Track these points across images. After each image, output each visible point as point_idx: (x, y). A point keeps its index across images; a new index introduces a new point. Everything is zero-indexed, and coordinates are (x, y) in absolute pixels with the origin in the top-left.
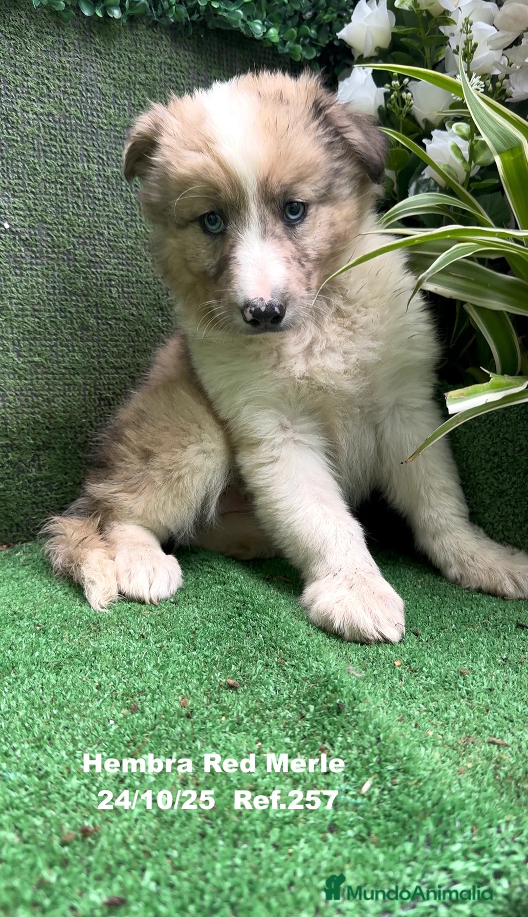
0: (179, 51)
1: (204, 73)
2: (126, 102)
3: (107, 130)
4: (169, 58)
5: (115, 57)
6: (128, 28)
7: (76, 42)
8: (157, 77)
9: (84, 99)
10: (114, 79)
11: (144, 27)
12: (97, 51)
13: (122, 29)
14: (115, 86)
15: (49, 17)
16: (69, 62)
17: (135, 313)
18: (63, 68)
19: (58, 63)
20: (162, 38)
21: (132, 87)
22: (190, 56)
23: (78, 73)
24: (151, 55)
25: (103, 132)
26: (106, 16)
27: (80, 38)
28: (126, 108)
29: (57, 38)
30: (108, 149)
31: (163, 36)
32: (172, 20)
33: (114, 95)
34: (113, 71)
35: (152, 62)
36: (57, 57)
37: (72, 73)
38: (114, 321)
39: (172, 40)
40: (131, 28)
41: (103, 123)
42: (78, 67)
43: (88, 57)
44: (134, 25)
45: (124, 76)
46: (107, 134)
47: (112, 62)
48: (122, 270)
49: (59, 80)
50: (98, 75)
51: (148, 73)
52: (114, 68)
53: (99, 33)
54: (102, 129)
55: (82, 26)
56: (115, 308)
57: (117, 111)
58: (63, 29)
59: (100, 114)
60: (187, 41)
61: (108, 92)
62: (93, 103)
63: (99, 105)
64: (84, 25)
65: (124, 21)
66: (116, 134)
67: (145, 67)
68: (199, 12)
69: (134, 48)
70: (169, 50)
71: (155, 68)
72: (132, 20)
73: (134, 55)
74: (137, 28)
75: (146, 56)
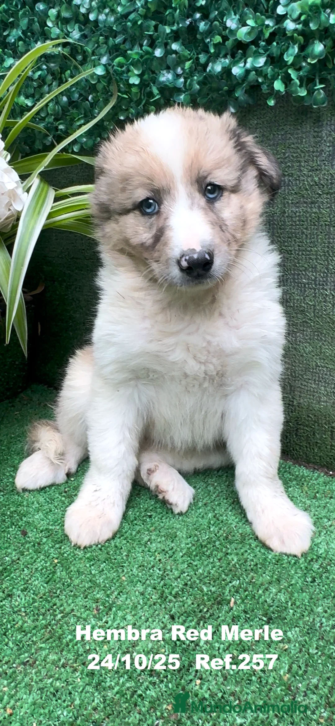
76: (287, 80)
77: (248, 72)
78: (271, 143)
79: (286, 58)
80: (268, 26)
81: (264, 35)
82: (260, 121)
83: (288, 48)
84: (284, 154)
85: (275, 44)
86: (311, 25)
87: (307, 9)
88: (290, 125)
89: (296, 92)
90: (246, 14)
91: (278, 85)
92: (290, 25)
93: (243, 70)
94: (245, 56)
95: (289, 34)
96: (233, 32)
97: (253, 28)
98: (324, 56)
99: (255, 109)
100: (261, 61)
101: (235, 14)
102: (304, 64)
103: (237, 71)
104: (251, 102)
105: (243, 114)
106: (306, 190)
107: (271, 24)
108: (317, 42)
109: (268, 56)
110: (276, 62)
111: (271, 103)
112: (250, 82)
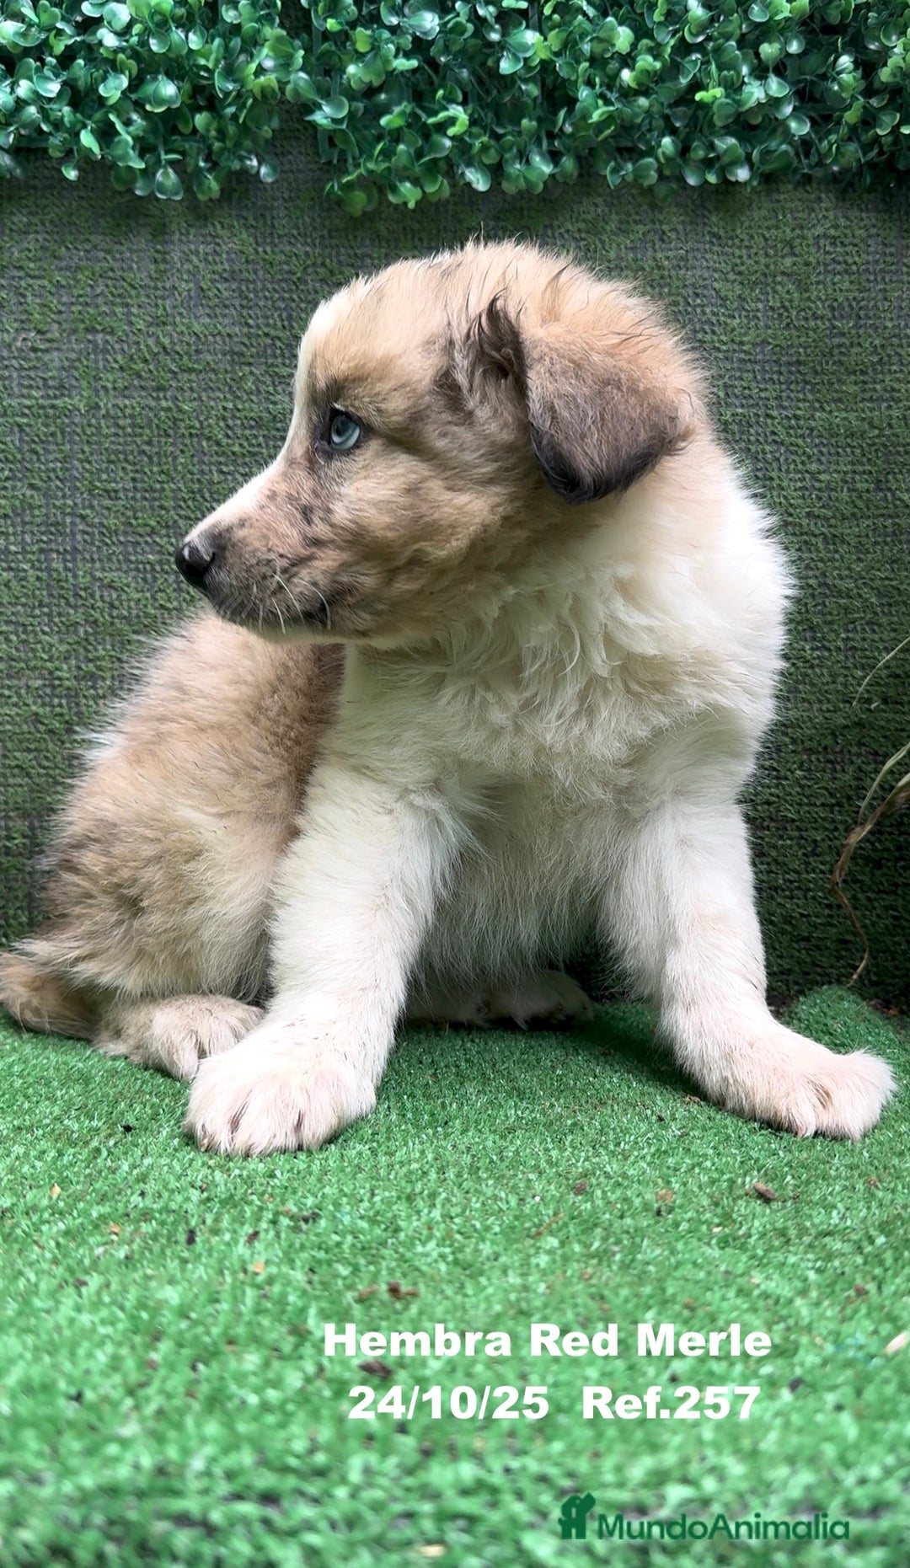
0: (849, 213)
1: (894, 242)
2: (760, 306)
3: (728, 351)
4: (832, 226)
5: (742, 240)
6: (763, 194)
7: (680, 227)
8: (811, 259)
9: (689, 309)
10: (740, 273)
11: (790, 187)
12: (714, 235)
13: (754, 197)
14: (742, 283)
15: (640, 199)
16: (667, 258)
18: (659, 268)
19: (650, 262)
20: (820, 198)
21: (770, 280)
22: (869, 218)
23: (682, 272)
24: (802, 228)
25: (720, 355)
26: (726, 182)
27: (688, 220)
28: (759, 314)
29: (649, 226)
30: (726, 380)
31: (823, 196)
32: (835, 168)
33: (739, 297)
34: (738, 261)
35: (804, 238)
36: (650, 253)
37: (673, 273)
39: (837, 198)
40: (769, 192)
41: (720, 341)
42: (682, 264)
43: (699, 246)
44: (774, 186)
45: (756, 267)
46: (727, 359)
47: (739, 248)
49: (652, 286)
50: (715, 270)
51: (795, 255)
52: (740, 257)
53: (717, 209)
54: (718, 350)
55: (689, 204)
57: (745, 321)
58: (660, 212)
59: (716, 329)
60: (865, 196)
61: (730, 294)
62: (704, 313)
63: (714, 314)
64: (693, 201)
65: (755, 183)
66: (742, 356)
67: (792, 247)
68: (881, 147)
69: (772, 222)
70: (831, 214)
71: (808, 246)
72: (768, 180)
73: (773, 231)
74: (778, 191)
75: (793, 230)
76: (106, 134)
77: (20, 104)
78: (63, 264)
79: (103, 91)
80: (60, 32)
81: (53, 47)
82: (35, 220)
83: (106, 77)
85: (77, 63)
86: (153, 44)
87: (145, 14)
88: (104, 234)
89: (125, 157)
91: (89, 140)
92: (109, 40)
93: (8, 100)
94: (13, 75)
95: (108, 54)
98: (178, 104)
99: (24, 194)
100: (53, 88)
106: (146, 361)
107: (69, 31)
108: (164, 78)
109: (64, 84)
110: (81, 98)
111: (72, 174)
112: (24, 126)
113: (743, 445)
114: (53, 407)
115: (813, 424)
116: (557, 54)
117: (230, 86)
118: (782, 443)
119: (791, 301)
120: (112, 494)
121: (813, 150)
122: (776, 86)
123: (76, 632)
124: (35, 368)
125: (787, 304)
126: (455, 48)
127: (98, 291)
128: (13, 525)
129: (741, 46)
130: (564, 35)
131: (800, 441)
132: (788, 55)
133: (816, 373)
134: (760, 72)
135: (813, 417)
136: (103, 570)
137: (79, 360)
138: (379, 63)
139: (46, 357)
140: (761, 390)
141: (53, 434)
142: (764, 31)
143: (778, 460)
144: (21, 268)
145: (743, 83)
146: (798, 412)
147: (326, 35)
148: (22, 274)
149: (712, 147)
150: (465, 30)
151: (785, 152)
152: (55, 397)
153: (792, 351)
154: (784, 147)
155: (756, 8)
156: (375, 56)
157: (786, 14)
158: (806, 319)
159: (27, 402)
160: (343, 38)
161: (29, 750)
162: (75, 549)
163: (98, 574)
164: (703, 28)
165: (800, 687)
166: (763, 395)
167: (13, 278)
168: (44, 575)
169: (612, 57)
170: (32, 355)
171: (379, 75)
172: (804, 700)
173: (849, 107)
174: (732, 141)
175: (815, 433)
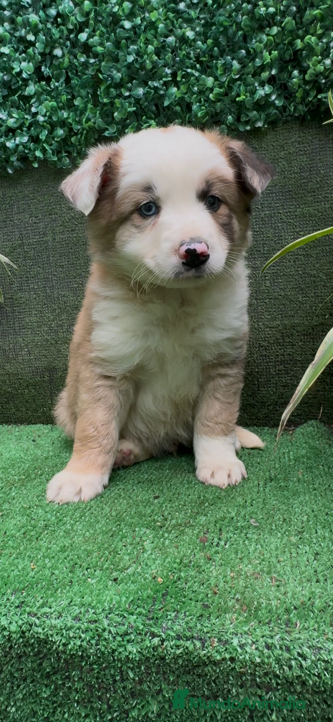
0: (305, 131)
6: (270, 129)
8: (291, 151)
11: (281, 124)
13: (268, 130)
17: (282, 294)
20: (292, 127)
24: (286, 139)
26: (254, 128)
35: (287, 143)
38: (268, 300)
39: (299, 126)
40: (273, 129)
44: (274, 126)
48: (273, 269)
51: (285, 150)
52: (265, 154)
53: (254, 137)
56: (268, 293)
60: (311, 123)
65: (266, 126)
67: (283, 148)
69: (275, 139)
70: (297, 133)
71: (289, 146)
72: (272, 123)
73: (276, 143)
74: (277, 127)
75: (283, 141)
76: (44, 151)
77: (17, 146)
78: (40, 194)
79: (40, 137)
80: (27, 119)
81: (25, 124)
83: (41, 132)
84: (50, 200)
85: (32, 128)
86: (53, 118)
87: (49, 108)
88: (51, 182)
89: (50, 158)
90: (12, 111)
91: (38, 154)
92: (41, 118)
93: (14, 144)
94: (14, 136)
95: (41, 123)
96: (3, 121)
97: (18, 119)
98: (64, 137)
99: (26, 172)
100: (25, 139)
101: (5, 111)
102: (53, 142)
103: (10, 144)
104: (22, 166)
105: (19, 176)
106: (67, 222)
107: (29, 118)
108: (58, 128)
109: (30, 136)
110: (35, 140)
111: (36, 165)
112: (20, 152)
113: (270, 225)
114: (42, 241)
115: (296, 213)
116: (186, 93)
117: (79, 127)
118: (285, 222)
119: (285, 168)
120: (63, 267)
121: (287, 110)
122: (267, 89)
123: (55, 312)
124: (36, 229)
125: (283, 169)
126: (150, 99)
127: (51, 201)
128: (35, 280)
129: (253, 76)
130: (187, 86)
131: (292, 221)
132: (273, 75)
133: (296, 194)
134: (262, 84)
135: (296, 211)
136: (61, 291)
137: (48, 225)
138: (123, 110)
139: (39, 225)
140: (276, 203)
141: (43, 249)
142: (263, 68)
143: (283, 228)
144: (28, 197)
145: (256, 90)
146: (291, 210)
147: (105, 104)
148: (29, 199)
149: (247, 116)
150: (151, 93)
151: (276, 113)
152: (43, 237)
153: (286, 187)
154: (274, 111)
155: (257, 60)
156: (122, 108)
157: (269, 60)
158: (291, 174)
159: (35, 240)
160: (112, 104)
161: (46, 350)
162: (53, 285)
163: (60, 293)
164: (239, 72)
165: (299, 312)
166: (276, 205)
167: (26, 200)
168: (45, 295)
169: (207, 89)
170: (34, 225)
171: (124, 115)
172: (301, 316)
173: (297, 92)
174: (255, 112)
175: (298, 217)
